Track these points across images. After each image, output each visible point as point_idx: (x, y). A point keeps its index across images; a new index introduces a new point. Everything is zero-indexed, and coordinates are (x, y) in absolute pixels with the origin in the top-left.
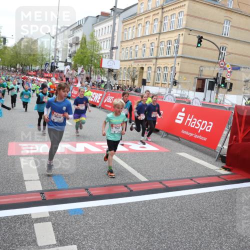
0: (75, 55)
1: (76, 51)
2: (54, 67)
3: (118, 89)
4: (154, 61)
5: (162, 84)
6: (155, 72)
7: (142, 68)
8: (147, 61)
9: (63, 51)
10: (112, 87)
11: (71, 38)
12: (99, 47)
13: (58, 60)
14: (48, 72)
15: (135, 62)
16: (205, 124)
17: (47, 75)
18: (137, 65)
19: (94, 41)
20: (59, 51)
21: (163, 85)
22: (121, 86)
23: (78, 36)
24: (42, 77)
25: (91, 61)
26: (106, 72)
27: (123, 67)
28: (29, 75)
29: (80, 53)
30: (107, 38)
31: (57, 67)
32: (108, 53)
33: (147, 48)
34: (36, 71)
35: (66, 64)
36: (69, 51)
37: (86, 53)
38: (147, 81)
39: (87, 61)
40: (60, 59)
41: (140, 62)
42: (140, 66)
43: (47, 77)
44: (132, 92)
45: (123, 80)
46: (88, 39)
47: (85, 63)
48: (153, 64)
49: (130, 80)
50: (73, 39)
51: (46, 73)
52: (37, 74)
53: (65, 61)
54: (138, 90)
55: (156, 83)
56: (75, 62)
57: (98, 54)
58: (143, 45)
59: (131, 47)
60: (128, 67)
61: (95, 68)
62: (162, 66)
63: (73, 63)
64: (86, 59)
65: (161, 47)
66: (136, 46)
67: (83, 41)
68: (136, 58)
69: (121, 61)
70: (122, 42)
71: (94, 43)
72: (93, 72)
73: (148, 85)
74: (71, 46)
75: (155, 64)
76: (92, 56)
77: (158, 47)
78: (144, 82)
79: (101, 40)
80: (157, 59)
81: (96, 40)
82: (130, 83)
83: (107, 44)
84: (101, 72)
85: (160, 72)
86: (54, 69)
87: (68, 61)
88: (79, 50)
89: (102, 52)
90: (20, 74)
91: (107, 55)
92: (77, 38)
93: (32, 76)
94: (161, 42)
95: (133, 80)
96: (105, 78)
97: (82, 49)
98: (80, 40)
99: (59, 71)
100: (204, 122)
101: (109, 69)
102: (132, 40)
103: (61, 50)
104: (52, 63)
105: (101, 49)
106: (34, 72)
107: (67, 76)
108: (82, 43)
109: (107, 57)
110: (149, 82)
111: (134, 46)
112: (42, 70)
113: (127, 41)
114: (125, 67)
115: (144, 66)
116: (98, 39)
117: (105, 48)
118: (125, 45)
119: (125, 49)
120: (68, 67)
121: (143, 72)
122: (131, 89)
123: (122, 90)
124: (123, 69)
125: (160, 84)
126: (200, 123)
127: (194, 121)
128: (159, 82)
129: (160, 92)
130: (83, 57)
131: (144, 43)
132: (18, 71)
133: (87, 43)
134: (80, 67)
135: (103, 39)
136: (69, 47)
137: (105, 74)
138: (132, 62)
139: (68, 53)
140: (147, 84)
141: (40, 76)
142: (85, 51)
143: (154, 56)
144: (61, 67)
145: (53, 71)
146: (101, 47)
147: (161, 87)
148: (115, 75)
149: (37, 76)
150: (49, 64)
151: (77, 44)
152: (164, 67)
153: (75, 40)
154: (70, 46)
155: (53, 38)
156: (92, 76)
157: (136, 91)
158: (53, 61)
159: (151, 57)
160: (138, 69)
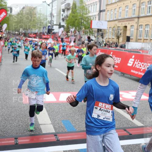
0: (68, 19)
1: (68, 15)
2: (51, 29)
3: (105, 46)
4: (136, 20)
5: (144, 39)
6: (137, 29)
7: (126, 27)
8: (130, 21)
9: (57, 16)
10: (101, 44)
11: (64, 5)
12: (87, 10)
13: (53, 23)
14: (46, 34)
15: (119, 22)
16: (145, 65)
17: (45, 37)
18: (121, 25)
19: (84, 6)
20: (53, 16)
21: (145, 41)
22: (108, 43)
23: (69, 2)
24: (41, 38)
25: (81, 23)
26: (94, 32)
27: (109, 27)
28: (30, 37)
29: (71, 17)
30: (94, 3)
31: (53, 30)
32: (95, 15)
33: (129, 9)
34: (36, 34)
35: (60, 26)
36: (62, 15)
37: (77, 16)
38: (131, 38)
39: (78, 23)
40: (55, 23)
41: (124, 21)
42: (124, 25)
43: (45, 39)
44: (118, 48)
45: (109, 38)
46: (78, 5)
47: (76, 25)
48: (135, 23)
49: (115, 38)
50: (65, 5)
51: (44, 35)
52: (36, 36)
53: (59, 24)
54: (123, 46)
55: (138, 39)
56: (68, 24)
57: (87, 17)
58: (126, 6)
59: (115, 9)
60: (113, 26)
61: (85, 28)
62: (144, 24)
63: (65, 25)
64: (77, 21)
65: (143, 7)
66: (119, 8)
67: (74, 6)
68: (119, 18)
69: (108, 21)
70: (107, 5)
71: (83, 8)
72: (83, 32)
73: (132, 42)
74: (64, 11)
75: (138, 23)
76: (82, 19)
77: (139, 7)
78: (128, 39)
79: (89, 4)
80: (138, 18)
81: (84, 5)
82: (115, 40)
83: (94, 8)
84: (90, 31)
85: (142, 29)
86: (51, 31)
87: (62, 24)
88: (70, 15)
89: (90, 15)
90: (23, 37)
91: (94, 17)
92: (69, 4)
93: (32, 38)
94: (142, 3)
95: (118, 38)
96: (93, 37)
97: (73, 13)
98: (71, 5)
99: (54, 33)
100: (145, 64)
101: (98, 29)
102: (116, 3)
103: (55, 15)
104: (49, 26)
105: (89, 12)
106: (34, 34)
107: (62, 37)
108: (73, 8)
109: (94, 19)
110: (132, 39)
111: (118, 8)
112: (41, 33)
113: (112, 4)
114: (111, 26)
115: (127, 25)
116: (87, 4)
117: (92, 11)
118: (109, 7)
119: (109, 11)
120: (62, 29)
121: (126, 30)
122: (117, 46)
123: (109, 47)
124: (108, 28)
125: (142, 40)
126: (143, 65)
127: (139, 64)
128: (141, 38)
129: (143, 47)
130: (74, 20)
131: (126, 5)
132: (21, 34)
133: (77, 8)
134: (72, 28)
135: (91, 4)
136: (62, 13)
137: (93, 33)
138: (116, 22)
139: (61, 17)
140: (131, 40)
141: (39, 38)
142: (75, 15)
143: (136, 15)
144: (56, 29)
145: (50, 33)
146: (89, 11)
147: (144, 42)
148: (102, 34)
149: (36, 38)
150: (45, 27)
151: (68, 9)
152: (146, 25)
153: (67, 6)
154: (62, 11)
155: (49, 5)
156: (82, 36)
157: (121, 47)
158: (49, 25)
159: (133, 16)
160: (122, 28)
